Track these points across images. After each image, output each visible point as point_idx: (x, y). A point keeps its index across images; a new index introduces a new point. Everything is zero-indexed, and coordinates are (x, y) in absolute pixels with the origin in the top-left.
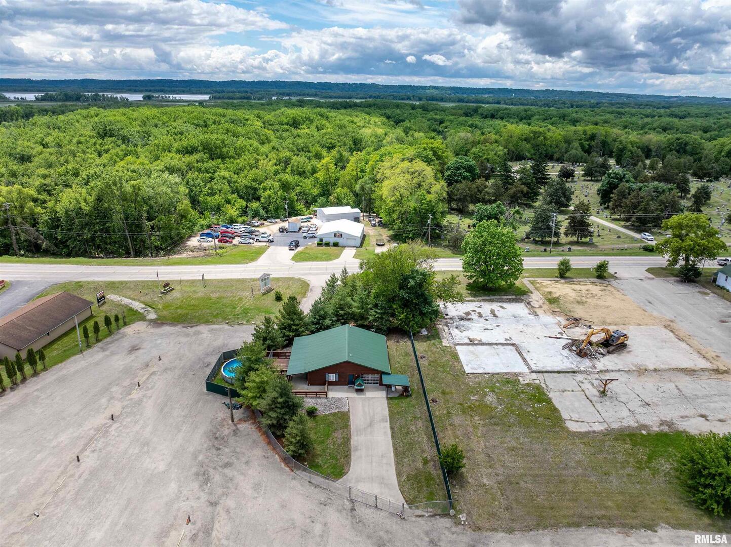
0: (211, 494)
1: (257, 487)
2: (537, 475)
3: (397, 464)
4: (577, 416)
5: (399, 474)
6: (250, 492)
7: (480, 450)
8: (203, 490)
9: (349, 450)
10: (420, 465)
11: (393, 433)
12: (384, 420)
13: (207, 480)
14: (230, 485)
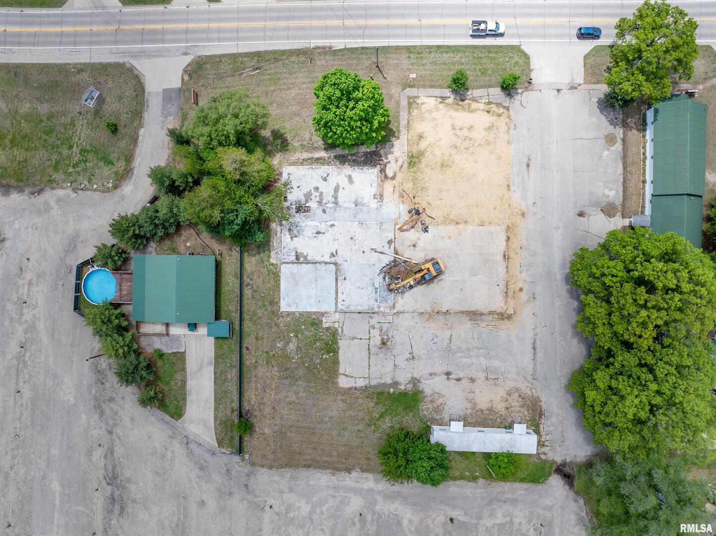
0: (107, 424)
1: (132, 419)
2: (300, 427)
3: (216, 409)
4: (351, 370)
5: (216, 418)
6: (129, 424)
7: (270, 403)
8: (102, 421)
9: (185, 394)
10: (228, 413)
11: (215, 378)
12: (209, 363)
13: (102, 413)
14: (116, 418)
